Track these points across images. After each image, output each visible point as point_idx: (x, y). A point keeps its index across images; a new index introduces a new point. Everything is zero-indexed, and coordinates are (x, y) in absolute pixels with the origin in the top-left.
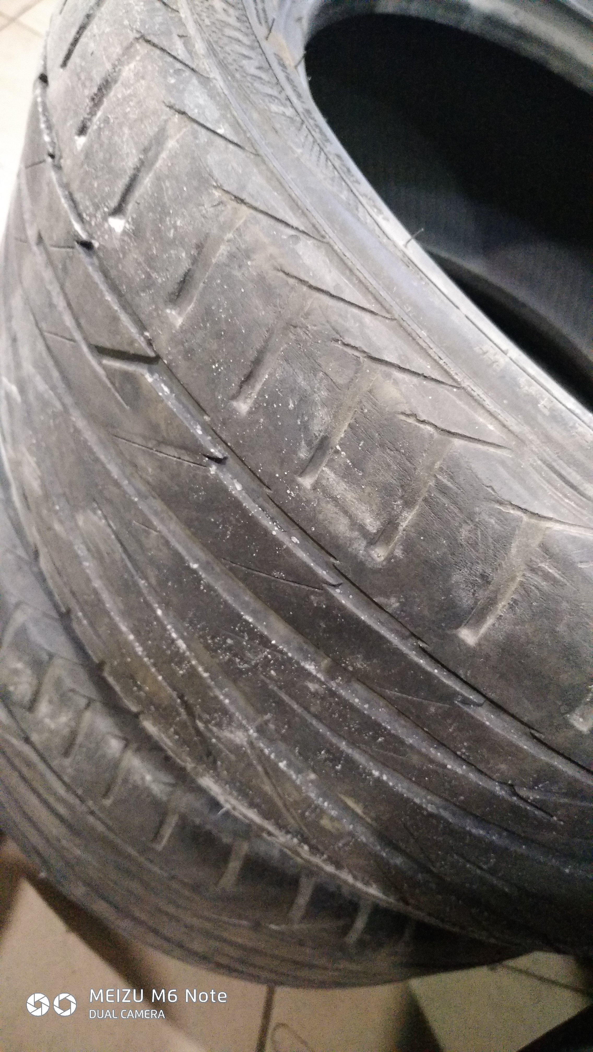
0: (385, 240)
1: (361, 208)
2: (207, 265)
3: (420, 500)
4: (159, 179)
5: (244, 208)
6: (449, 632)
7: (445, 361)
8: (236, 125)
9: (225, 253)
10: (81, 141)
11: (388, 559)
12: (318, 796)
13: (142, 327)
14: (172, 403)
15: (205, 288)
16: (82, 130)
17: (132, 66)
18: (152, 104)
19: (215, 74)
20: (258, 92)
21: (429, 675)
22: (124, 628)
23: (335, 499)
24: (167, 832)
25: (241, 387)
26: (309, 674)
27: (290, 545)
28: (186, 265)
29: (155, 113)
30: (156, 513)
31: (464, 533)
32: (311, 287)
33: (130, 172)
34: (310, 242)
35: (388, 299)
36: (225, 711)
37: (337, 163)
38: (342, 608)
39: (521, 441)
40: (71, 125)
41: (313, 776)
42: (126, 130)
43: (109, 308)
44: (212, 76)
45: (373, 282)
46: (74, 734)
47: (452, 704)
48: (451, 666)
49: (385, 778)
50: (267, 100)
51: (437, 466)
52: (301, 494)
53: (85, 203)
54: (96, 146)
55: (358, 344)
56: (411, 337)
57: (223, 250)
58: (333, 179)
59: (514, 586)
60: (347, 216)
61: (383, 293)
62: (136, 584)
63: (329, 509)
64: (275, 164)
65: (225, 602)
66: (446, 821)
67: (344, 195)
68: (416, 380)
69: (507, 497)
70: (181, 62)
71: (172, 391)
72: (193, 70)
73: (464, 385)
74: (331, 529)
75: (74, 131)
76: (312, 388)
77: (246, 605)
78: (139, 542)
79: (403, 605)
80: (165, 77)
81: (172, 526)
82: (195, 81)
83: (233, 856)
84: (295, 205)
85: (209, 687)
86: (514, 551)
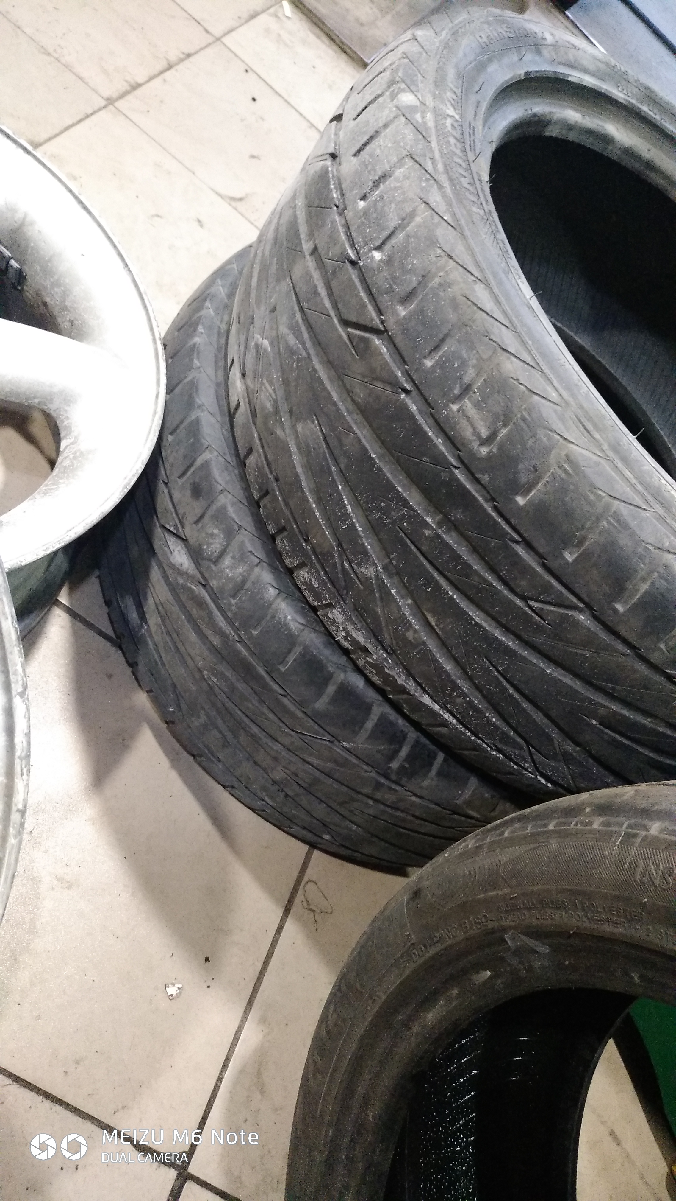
0: (520, 293)
1: (510, 273)
2: (425, 286)
3: (511, 423)
4: (408, 236)
5: (451, 261)
6: (511, 497)
7: (538, 358)
8: (454, 215)
9: (438, 283)
10: (362, 204)
11: (489, 453)
12: (410, 615)
13: (380, 312)
14: (387, 357)
15: (422, 299)
16: (364, 198)
17: (402, 170)
18: (411, 194)
19: (447, 184)
20: (467, 199)
21: (496, 522)
22: (311, 500)
23: (468, 417)
24: (291, 659)
25: (430, 352)
26: (428, 524)
27: (437, 442)
28: (414, 284)
29: (412, 200)
30: (356, 423)
31: (530, 443)
32: (478, 307)
33: (391, 229)
34: (482, 286)
35: (516, 322)
36: (366, 553)
37: (502, 245)
38: (458, 480)
39: (567, 403)
40: (357, 193)
41: (410, 601)
42: (393, 205)
43: (361, 299)
44: (445, 185)
45: (509, 311)
46: (244, 581)
47: (504, 541)
48: (508, 516)
49: (455, 597)
50: (472, 203)
51: (523, 407)
52: (450, 413)
53: (359, 240)
54: (372, 210)
55: (496, 340)
56: (524, 344)
57: (437, 280)
58: (499, 255)
59: (549, 474)
60: (502, 276)
61: (514, 319)
62: (329, 468)
63: (464, 423)
64: (472, 242)
65: (388, 478)
66: (485, 630)
67: (503, 265)
68: (522, 364)
69: (554, 428)
70: (429, 174)
71: (388, 351)
72: (435, 180)
73: (545, 371)
74: (462, 434)
75: (358, 197)
76: (469, 358)
77: (400, 482)
78: (340, 440)
79: (491, 479)
80: (420, 182)
81: (365, 431)
82: (435, 187)
83: (332, 681)
84: (477, 265)
85: (360, 536)
86: (552, 456)
